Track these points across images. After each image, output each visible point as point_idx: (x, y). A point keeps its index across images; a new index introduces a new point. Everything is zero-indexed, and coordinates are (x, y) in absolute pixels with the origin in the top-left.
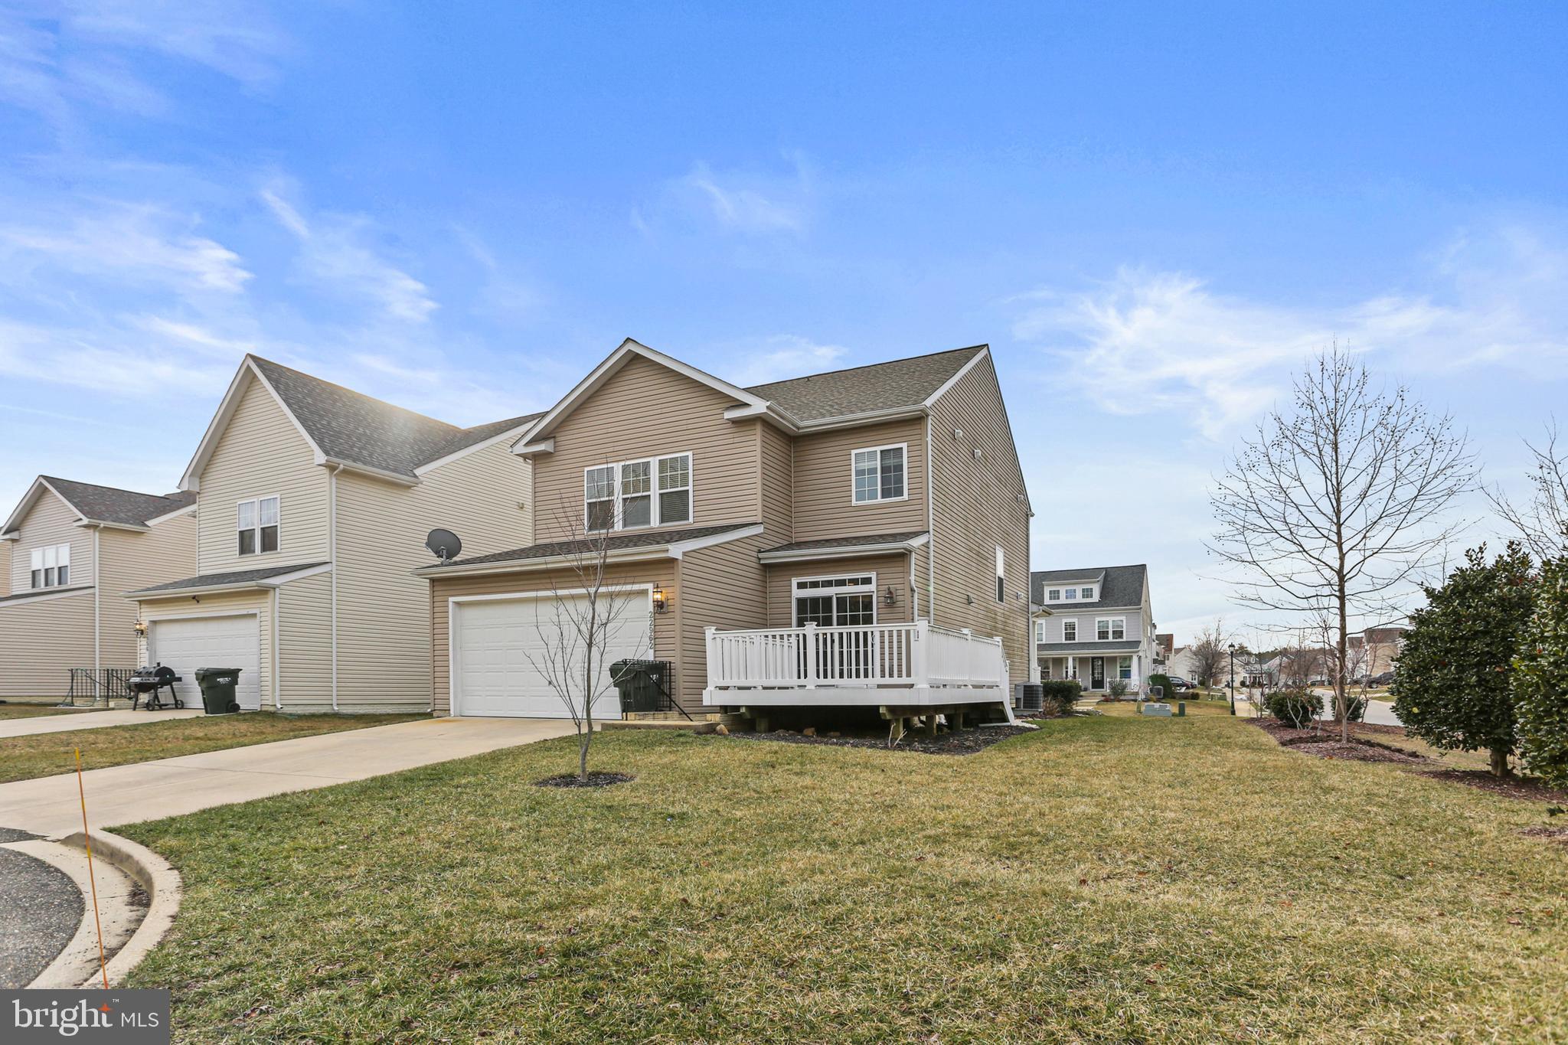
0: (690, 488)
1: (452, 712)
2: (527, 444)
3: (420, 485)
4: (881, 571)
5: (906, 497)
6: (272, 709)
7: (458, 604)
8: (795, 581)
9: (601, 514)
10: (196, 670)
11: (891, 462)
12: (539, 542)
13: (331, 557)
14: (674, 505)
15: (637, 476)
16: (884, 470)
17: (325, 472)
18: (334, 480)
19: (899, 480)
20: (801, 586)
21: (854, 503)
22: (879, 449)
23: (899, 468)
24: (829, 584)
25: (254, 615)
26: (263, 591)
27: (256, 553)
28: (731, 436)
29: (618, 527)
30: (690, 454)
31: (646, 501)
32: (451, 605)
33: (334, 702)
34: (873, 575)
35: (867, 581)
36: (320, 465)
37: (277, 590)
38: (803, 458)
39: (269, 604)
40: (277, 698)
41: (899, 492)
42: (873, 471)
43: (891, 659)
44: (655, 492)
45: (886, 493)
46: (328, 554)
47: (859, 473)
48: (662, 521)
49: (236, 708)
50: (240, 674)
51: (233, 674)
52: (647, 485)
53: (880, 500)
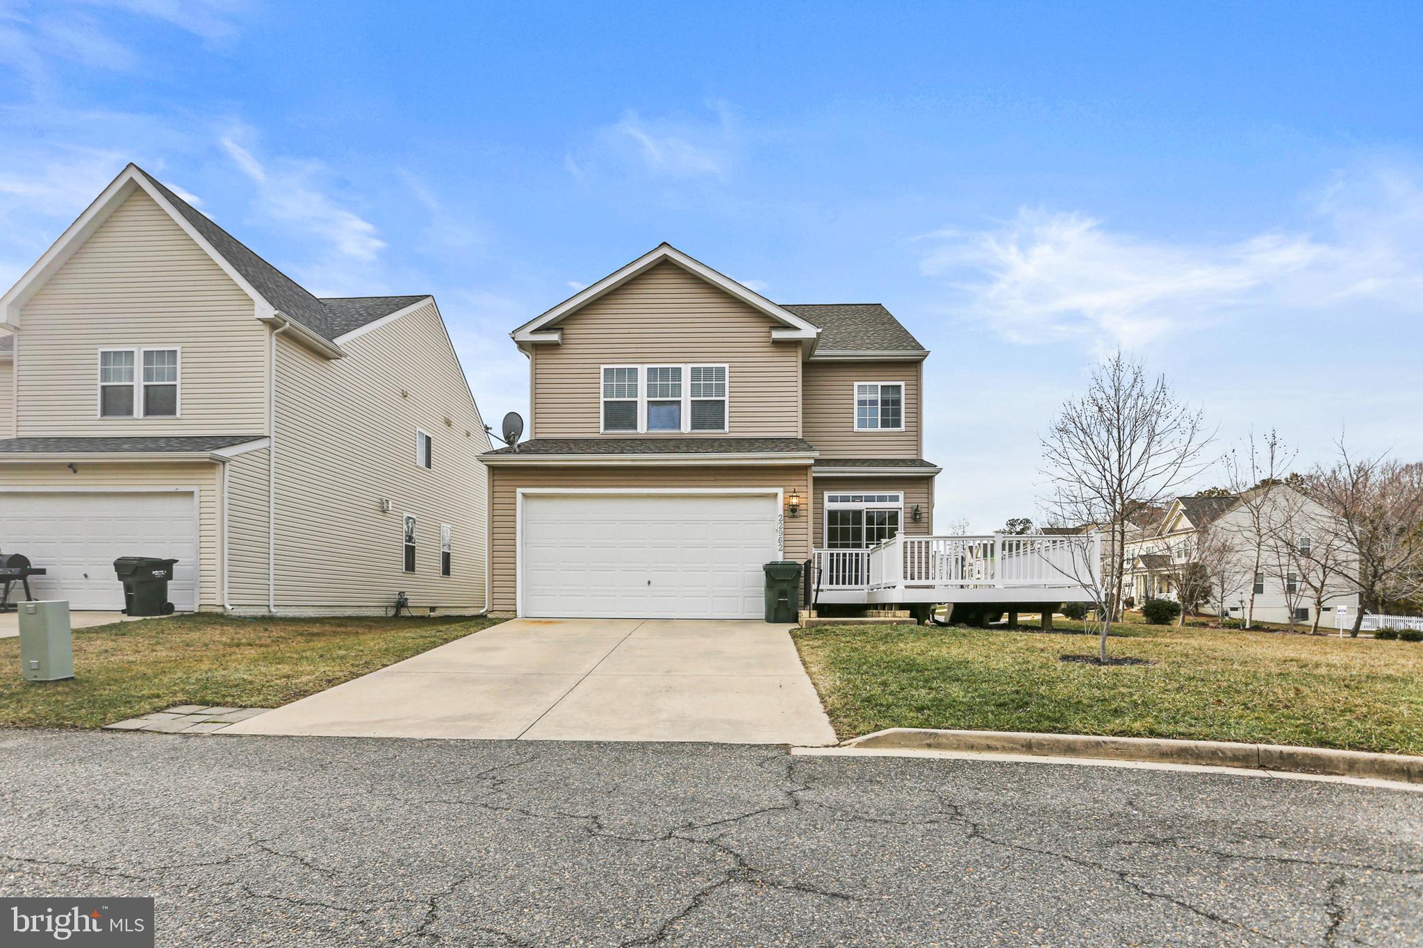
0: (726, 399)
1: (519, 613)
2: (533, 332)
3: (343, 358)
4: (908, 491)
5: (903, 428)
6: (220, 610)
7: (524, 495)
8: (826, 495)
9: (621, 414)
10: (115, 559)
11: (891, 396)
12: (540, 436)
13: (270, 433)
14: (708, 413)
15: (665, 378)
16: (884, 403)
17: (263, 327)
18: (274, 338)
19: (898, 413)
20: (832, 499)
21: (856, 429)
22: (880, 384)
23: (897, 402)
24: (860, 499)
25: (191, 494)
26: (212, 465)
27: (135, 415)
28: (771, 354)
29: (642, 428)
30: (726, 366)
31: (675, 407)
32: (519, 497)
33: (272, 603)
34: (901, 494)
35: (895, 499)
36: (259, 319)
37: (227, 465)
38: (811, 383)
39: (218, 481)
40: (226, 596)
41: (897, 423)
42: (873, 403)
43: (912, 567)
44: (686, 399)
45: (885, 424)
46: (266, 426)
47: (862, 403)
48: (694, 426)
49: (170, 608)
50: (175, 566)
51: (168, 565)
52: (677, 390)
53: (879, 429)
